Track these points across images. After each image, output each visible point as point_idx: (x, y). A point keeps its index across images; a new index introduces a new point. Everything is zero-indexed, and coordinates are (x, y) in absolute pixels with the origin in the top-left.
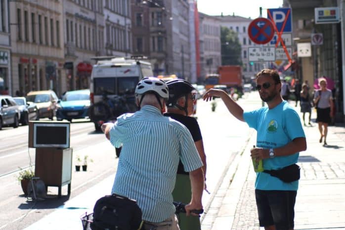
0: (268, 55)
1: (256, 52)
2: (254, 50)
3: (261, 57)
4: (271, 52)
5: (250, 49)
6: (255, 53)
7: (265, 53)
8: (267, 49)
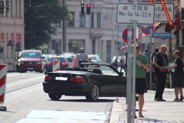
0: (144, 15)
1: (128, 10)
2: (125, 8)
3: (134, 18)
4: (148, 12)
5: (119, 5)
6: (126, 12)
7: (140, 12)
8: (143, 8)
